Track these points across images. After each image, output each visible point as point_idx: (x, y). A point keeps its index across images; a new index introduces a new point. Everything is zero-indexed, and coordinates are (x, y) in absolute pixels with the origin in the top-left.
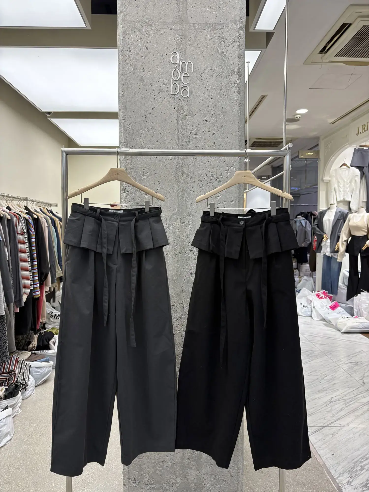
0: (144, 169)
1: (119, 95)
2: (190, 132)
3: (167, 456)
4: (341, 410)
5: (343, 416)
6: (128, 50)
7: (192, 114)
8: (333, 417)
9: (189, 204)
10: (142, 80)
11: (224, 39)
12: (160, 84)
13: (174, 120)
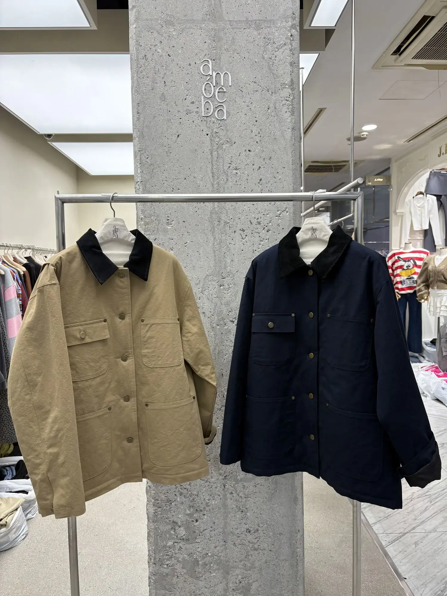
0: (169, 216)
1: (133, 119)
2: (228, 165)
3: (206, 588)
4: (425, 510)
5: (429, 518)
6: (144, 58)
7: (231, 143)
8: (416, 519)
9: (229, 261)
10: (163, 97)
11: (272, 41)
12: (188, 102)
13: (207, 150)
